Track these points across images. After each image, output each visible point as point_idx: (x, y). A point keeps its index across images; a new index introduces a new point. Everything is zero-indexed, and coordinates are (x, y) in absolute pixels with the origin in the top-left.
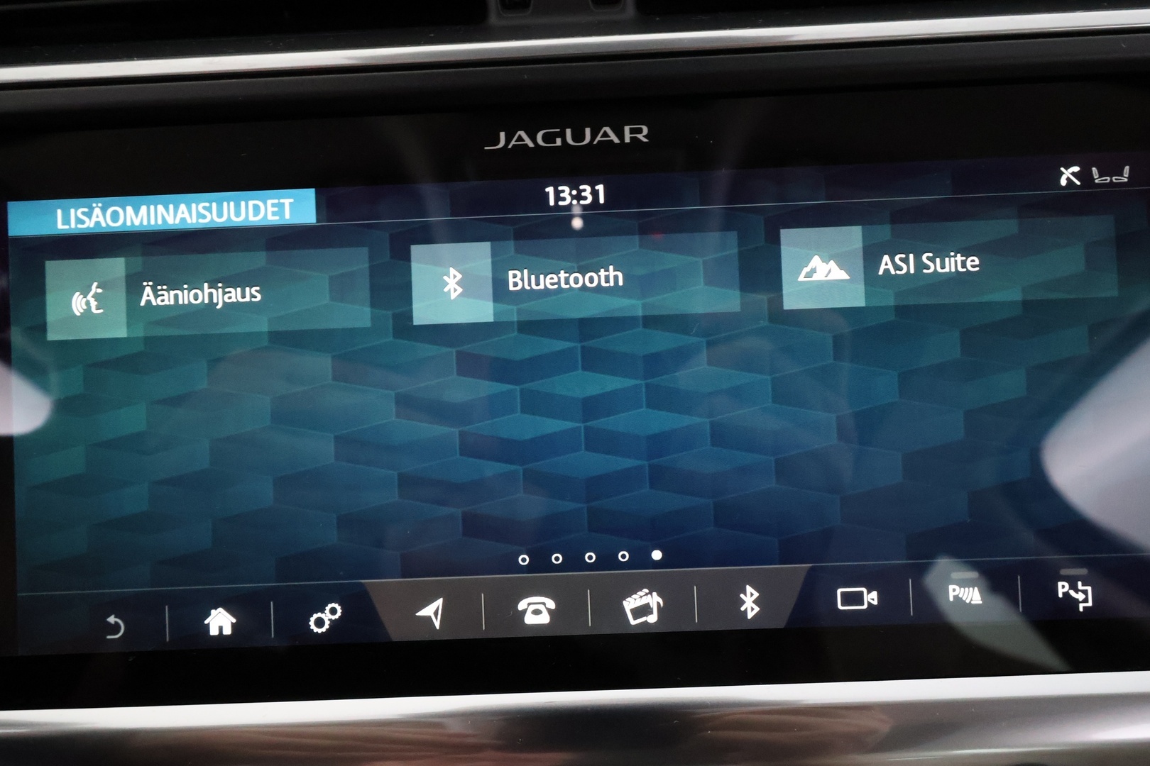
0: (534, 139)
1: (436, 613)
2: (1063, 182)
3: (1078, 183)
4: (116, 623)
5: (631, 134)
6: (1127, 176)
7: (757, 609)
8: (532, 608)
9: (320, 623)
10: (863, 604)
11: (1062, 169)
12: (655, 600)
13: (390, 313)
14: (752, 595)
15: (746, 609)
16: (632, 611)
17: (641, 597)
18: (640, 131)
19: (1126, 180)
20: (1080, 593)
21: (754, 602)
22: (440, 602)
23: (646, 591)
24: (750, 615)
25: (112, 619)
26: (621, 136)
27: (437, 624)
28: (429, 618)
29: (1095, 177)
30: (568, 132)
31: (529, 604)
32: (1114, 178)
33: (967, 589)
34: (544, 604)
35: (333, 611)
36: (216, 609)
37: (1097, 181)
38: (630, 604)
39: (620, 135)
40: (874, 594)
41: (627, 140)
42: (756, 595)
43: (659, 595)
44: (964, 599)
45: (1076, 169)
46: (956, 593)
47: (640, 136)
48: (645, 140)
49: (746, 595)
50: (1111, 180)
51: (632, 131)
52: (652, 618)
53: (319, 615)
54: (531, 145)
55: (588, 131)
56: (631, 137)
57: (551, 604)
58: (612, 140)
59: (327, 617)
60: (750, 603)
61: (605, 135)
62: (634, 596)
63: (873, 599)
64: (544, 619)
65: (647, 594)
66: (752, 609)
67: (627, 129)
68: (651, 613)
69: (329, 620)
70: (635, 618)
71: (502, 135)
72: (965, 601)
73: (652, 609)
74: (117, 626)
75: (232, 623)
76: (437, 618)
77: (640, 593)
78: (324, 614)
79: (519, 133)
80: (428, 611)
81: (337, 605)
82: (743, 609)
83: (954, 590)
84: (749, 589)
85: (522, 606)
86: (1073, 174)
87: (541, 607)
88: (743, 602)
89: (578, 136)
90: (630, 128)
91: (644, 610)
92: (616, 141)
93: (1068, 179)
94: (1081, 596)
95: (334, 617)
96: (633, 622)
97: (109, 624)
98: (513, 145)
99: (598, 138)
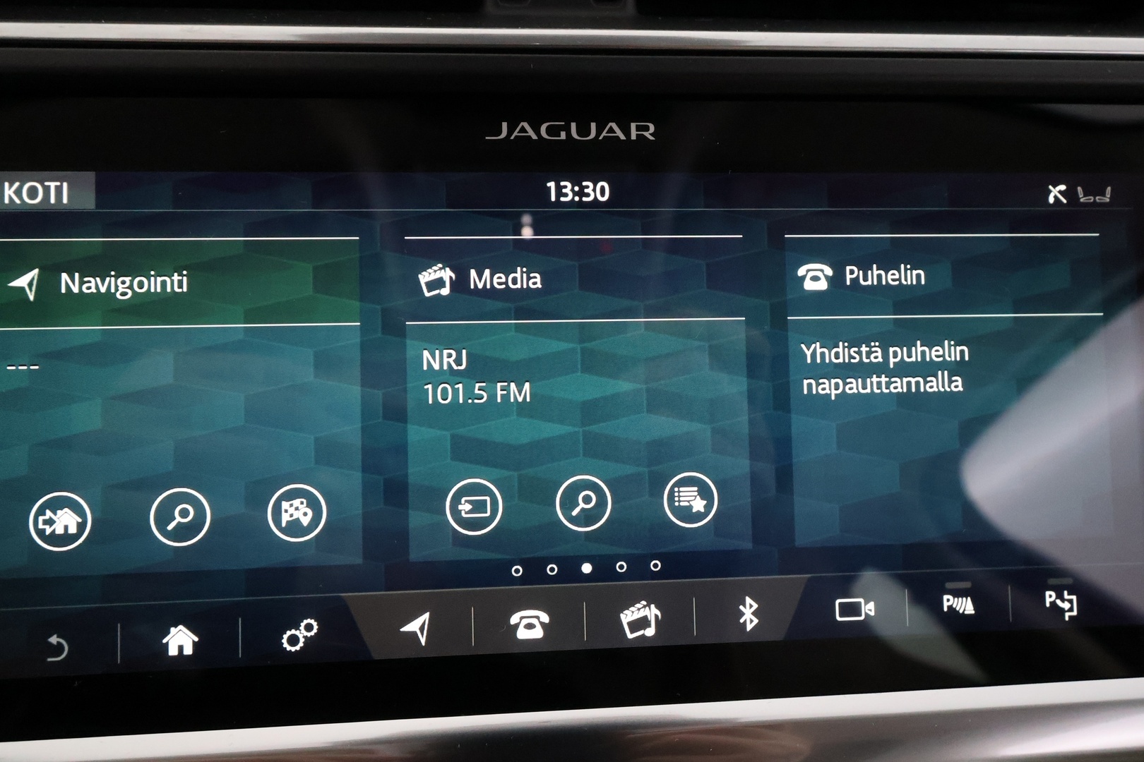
0: (538, 132)
1: (422, 629)
2: (1051, 200)
3: (1065, 201)
4: (58, 642)
5: (637, 131)
6: (1109, 196)
7: (756, 621)
8: (525, 622)
9: (293, 640)
10: (860, 615)
11: (1051, 187)
12: (653, 612)
13: (379, 307)
14: (751, 606)
15: (746, 620)
16: (629, 624)
17: (639, 609)
18: (647, 129)
19: (1108, 200)
20: (1066, 602)
21: (753, 613)
22: (426, 616)
23: (644, 603)
24: (749, 627)
25: (54, 640)
26: (627, 133)
27: (423, 641)
28: (414, 633)
29: (1081, 196)
30: (573, 125)
31: (522, 618)
32: (1097, 198)
33: (960, 599)
34: (538, 617)
35: (309, 628)
36: (176, 627)
37: (1082, 200)
38: (627, 617)
39: (627, 132)
40: (871, 605)
41: (633, 137)
42: (755, 606)
43: (657, 607)
44: (957, 609)
45: (1063, 187)
46: (950, 603)
47: (646, 134)
48: (651, 138)
49: (745, 607)
50: (1095, 200)
51: (638, 128)
52: (650, 632)
53: (293, 632)
54: (534, 137)
55: (593, 125)
56: (637, 134)
57: (545, 618)
58: (618, 137)
59: (302, 634)
60: (749, 614)
61: (611, 130)
62: (632, 609)
63: (870, 610)
64: (538, 633)
65: (644, 607)
66: (752, 621)
67: (633, 126)
68: (649, 626)
69: (304, 637)
70: (632, 632)
71: (505, 125)
72: (958, 611)
73: (650, 622)
74: (59, 648)
75: (193, 641)
76: (422, 634)
77: (638, 606)
78: (298, 631)
79: (522, 124)
80: (413, 626)
81: (313, 620)
82: (742, 621)
83: (948, 600)
84: (748, 600)
85: (514, 619)
86: (1060, 192)
87: (535, 621)
88: (743, 614)
89: (584, 131)
90: (637, 125)
91: (642, 623)
92: (622, 137)
93: (1055, 197)
94: (1066, 606)
95: (309, 634)
96: (630, 636)
97: (51, 644)
98: (516, 136)
99: (604, 134)
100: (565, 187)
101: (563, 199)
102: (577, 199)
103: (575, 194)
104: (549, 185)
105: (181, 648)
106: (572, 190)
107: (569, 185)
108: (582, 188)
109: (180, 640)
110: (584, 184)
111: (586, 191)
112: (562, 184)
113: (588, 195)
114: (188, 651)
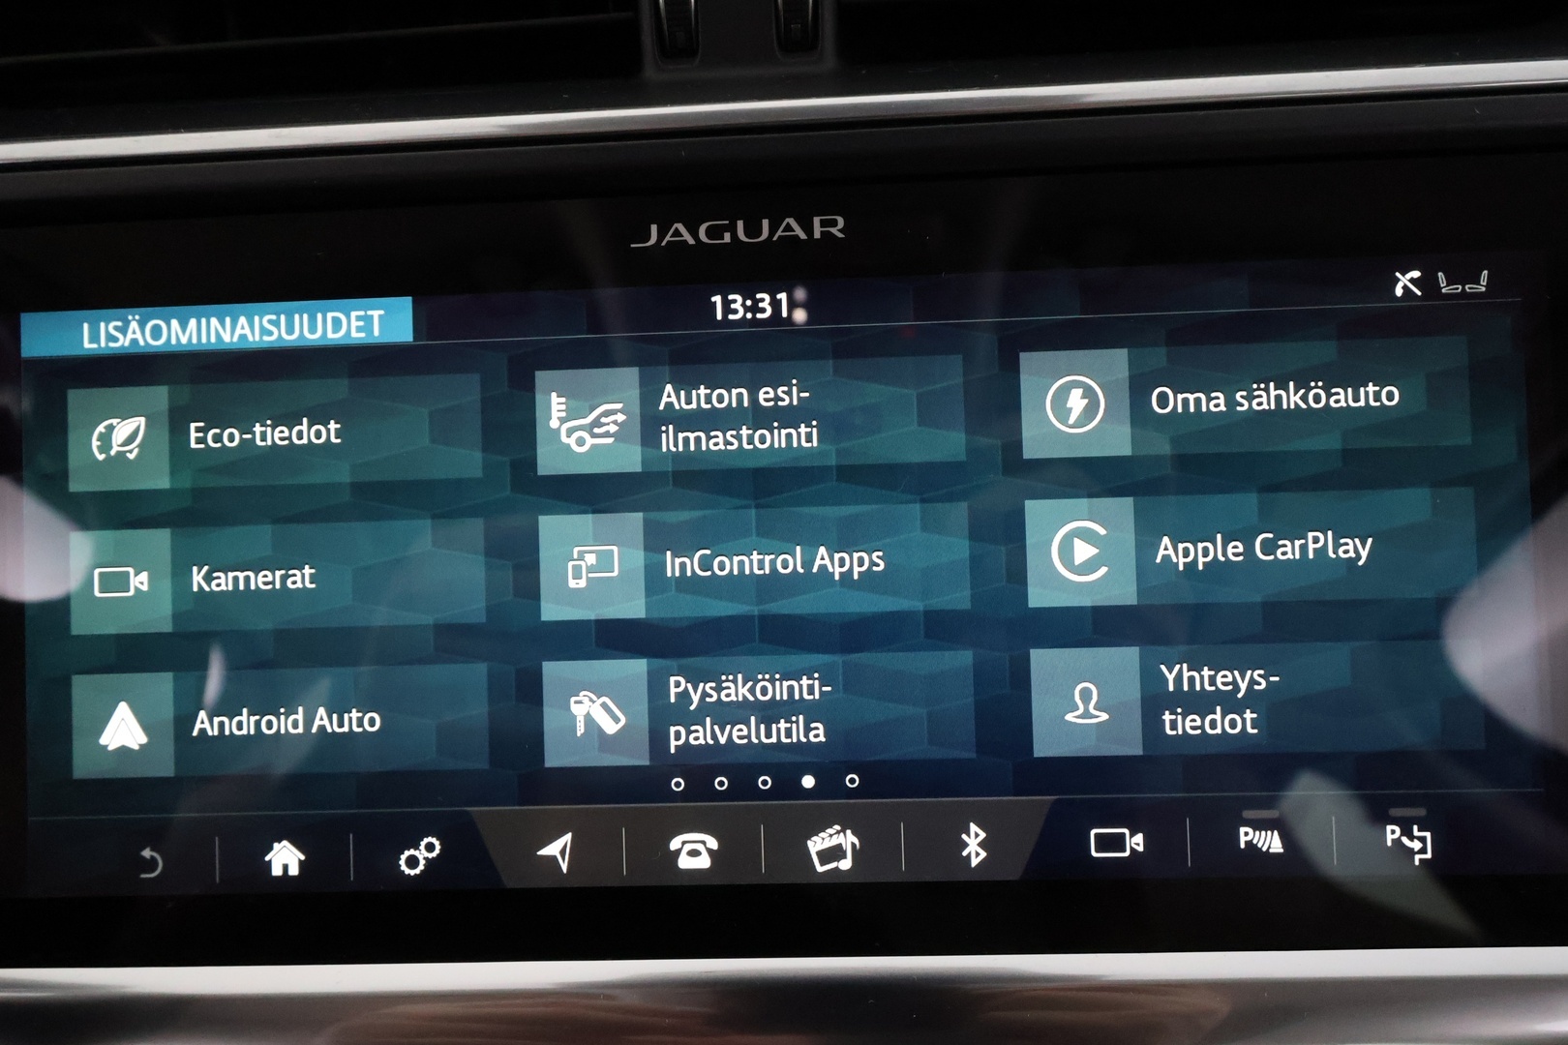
0: (695, 235)
1: (563, 852)
2: (1399, 292)
3: (1419, 293)
4: (152, 857)
5: (821, 227)
6: (1485, 284)
7: (983, 854)
8: (688, 847)
9: (412, 862)
10: (1124, 851)
11: (1398, 274)
12: (849, 840)
13: (506, 459)
14: (977, 835)
15: (970, 853)
16: (820, 854)
17: (831, 836)
18: (834, 223)
19: (1484, 289)
20: (1416, 840)
21: (980, 845)
22: (568, 837)
23: (838, 827)
24: (974, 862)
25: (147, 853)
26: (809, 230)
27: (564, 868)
28: (554, 858)
29: (1442, 285)
30: (740, 224)
31: (684, 843)
32: (1467, 287)
33: (1263, 833)
34: (704, 843)
35: (430, 847)
36: (280, 842)
37: (1444, 291)
38: (816, 844)
39: (808, 228)
40: (1139, 838)
41: (817, 235)
42: (983, 835)
43: (853, 833)
44: (1259, 845)
45: (1416, 274)
46: (1249, 838)
47: (833, 230)
48: (840, 235)
49: (969, 836)
50: (1464, 289)
51: (823, 224)
52: (845, 864)
53: (412, 852)
54: (691, 241)
55: (765, 223)
56: (821, 232)
57: (713, 843)
58: (797, 236)
59: (422, 854)
60: (974, 845)
61: (789, 228)
62: (822, 835)
63: (1138, 844)
64: (704, 862)
65: (838, 832)
66: (978, 854)
67: (817, 221)
68: (844, 857)
69: (424, 858)
70: (822, 864)
71: (654, 228)
72: (1261, 849)
73: (845, 851)
74: (151, 864)
75: (300, 861)
76: (564, 860)
77: (830, 831)
78: (418, 852)
79: (676, 225)
80: (552, 849)
81: (435, 839)
82: (965, 853)
83: (1246, 834)
84: (973, 828)
85: (675, 844)
86: (1412, 280)
87: (700, 847)
88: (966, 845)
89: (753, 230)
90: (821, 220)
91: (834, 853)
92: (803, 236)
93: (1405, 287)
94: (1416, 845)
95: (430, 856)
96: (820, 869)
97: (144, 858)
98: (668, 242)
99: (779, 233)
100: (735, 301)
101: (731, 317)
102: (749, 316)
103: (747, 309)
104: (713, 299)
105: (286, 867)
106: (743, 305)
107: (739, 298)
108: (756, 302)
109: (285, 858)
110: (759, 296)
111: (761, 305)
112: (731, 297)
113: (763, 310)
114: (294, 871)
